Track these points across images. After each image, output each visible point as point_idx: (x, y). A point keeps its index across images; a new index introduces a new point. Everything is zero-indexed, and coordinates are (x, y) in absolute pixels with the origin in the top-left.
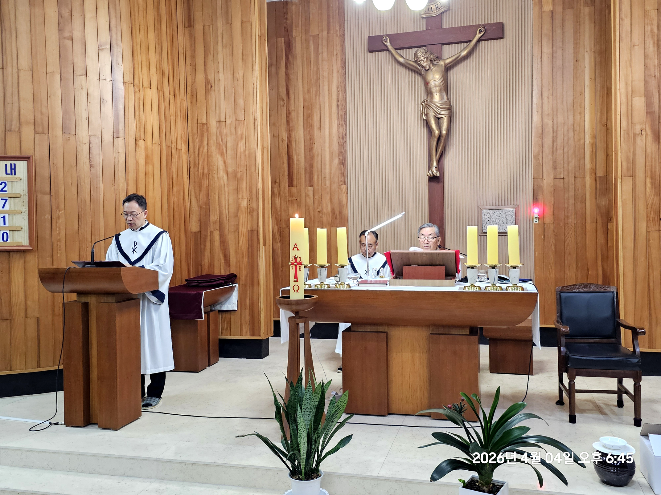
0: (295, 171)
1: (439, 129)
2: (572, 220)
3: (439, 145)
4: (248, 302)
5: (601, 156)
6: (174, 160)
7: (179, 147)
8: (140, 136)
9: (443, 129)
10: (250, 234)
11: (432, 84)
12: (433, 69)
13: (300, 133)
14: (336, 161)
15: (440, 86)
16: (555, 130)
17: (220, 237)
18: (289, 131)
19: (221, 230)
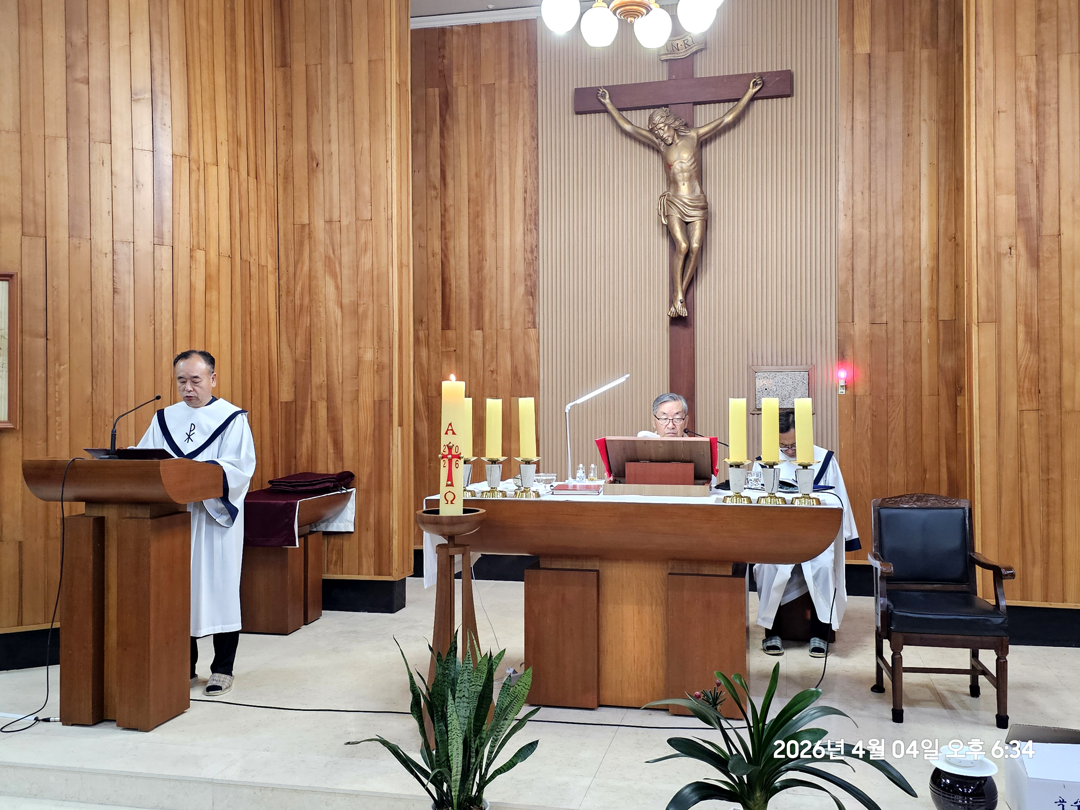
0: (453, 304)
1: (687, 240)
2: (899, 390)
3: (687, 264)
4: (372, 520)
5: (946, 288)
6: (254, 284)
7: (263, 263)
8: (198, 243)
9: (694, 241)
10: (377, 407)
11: (677, 166)
12: (679, 144)
13: (462, 242)
14: (521, 290)
15: (689, 171)
16: (873, 245)
17: (328, 412)
18: (445, 240)
19: (330, 400)
